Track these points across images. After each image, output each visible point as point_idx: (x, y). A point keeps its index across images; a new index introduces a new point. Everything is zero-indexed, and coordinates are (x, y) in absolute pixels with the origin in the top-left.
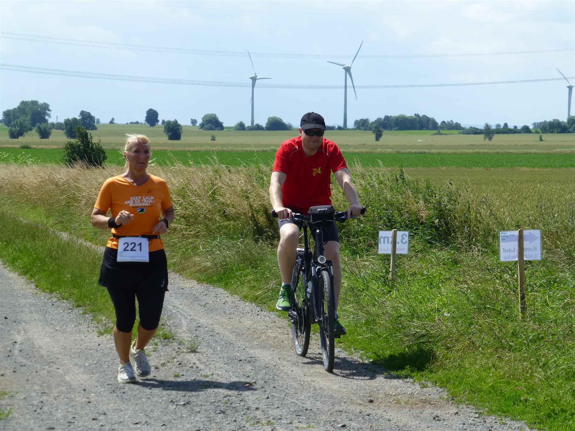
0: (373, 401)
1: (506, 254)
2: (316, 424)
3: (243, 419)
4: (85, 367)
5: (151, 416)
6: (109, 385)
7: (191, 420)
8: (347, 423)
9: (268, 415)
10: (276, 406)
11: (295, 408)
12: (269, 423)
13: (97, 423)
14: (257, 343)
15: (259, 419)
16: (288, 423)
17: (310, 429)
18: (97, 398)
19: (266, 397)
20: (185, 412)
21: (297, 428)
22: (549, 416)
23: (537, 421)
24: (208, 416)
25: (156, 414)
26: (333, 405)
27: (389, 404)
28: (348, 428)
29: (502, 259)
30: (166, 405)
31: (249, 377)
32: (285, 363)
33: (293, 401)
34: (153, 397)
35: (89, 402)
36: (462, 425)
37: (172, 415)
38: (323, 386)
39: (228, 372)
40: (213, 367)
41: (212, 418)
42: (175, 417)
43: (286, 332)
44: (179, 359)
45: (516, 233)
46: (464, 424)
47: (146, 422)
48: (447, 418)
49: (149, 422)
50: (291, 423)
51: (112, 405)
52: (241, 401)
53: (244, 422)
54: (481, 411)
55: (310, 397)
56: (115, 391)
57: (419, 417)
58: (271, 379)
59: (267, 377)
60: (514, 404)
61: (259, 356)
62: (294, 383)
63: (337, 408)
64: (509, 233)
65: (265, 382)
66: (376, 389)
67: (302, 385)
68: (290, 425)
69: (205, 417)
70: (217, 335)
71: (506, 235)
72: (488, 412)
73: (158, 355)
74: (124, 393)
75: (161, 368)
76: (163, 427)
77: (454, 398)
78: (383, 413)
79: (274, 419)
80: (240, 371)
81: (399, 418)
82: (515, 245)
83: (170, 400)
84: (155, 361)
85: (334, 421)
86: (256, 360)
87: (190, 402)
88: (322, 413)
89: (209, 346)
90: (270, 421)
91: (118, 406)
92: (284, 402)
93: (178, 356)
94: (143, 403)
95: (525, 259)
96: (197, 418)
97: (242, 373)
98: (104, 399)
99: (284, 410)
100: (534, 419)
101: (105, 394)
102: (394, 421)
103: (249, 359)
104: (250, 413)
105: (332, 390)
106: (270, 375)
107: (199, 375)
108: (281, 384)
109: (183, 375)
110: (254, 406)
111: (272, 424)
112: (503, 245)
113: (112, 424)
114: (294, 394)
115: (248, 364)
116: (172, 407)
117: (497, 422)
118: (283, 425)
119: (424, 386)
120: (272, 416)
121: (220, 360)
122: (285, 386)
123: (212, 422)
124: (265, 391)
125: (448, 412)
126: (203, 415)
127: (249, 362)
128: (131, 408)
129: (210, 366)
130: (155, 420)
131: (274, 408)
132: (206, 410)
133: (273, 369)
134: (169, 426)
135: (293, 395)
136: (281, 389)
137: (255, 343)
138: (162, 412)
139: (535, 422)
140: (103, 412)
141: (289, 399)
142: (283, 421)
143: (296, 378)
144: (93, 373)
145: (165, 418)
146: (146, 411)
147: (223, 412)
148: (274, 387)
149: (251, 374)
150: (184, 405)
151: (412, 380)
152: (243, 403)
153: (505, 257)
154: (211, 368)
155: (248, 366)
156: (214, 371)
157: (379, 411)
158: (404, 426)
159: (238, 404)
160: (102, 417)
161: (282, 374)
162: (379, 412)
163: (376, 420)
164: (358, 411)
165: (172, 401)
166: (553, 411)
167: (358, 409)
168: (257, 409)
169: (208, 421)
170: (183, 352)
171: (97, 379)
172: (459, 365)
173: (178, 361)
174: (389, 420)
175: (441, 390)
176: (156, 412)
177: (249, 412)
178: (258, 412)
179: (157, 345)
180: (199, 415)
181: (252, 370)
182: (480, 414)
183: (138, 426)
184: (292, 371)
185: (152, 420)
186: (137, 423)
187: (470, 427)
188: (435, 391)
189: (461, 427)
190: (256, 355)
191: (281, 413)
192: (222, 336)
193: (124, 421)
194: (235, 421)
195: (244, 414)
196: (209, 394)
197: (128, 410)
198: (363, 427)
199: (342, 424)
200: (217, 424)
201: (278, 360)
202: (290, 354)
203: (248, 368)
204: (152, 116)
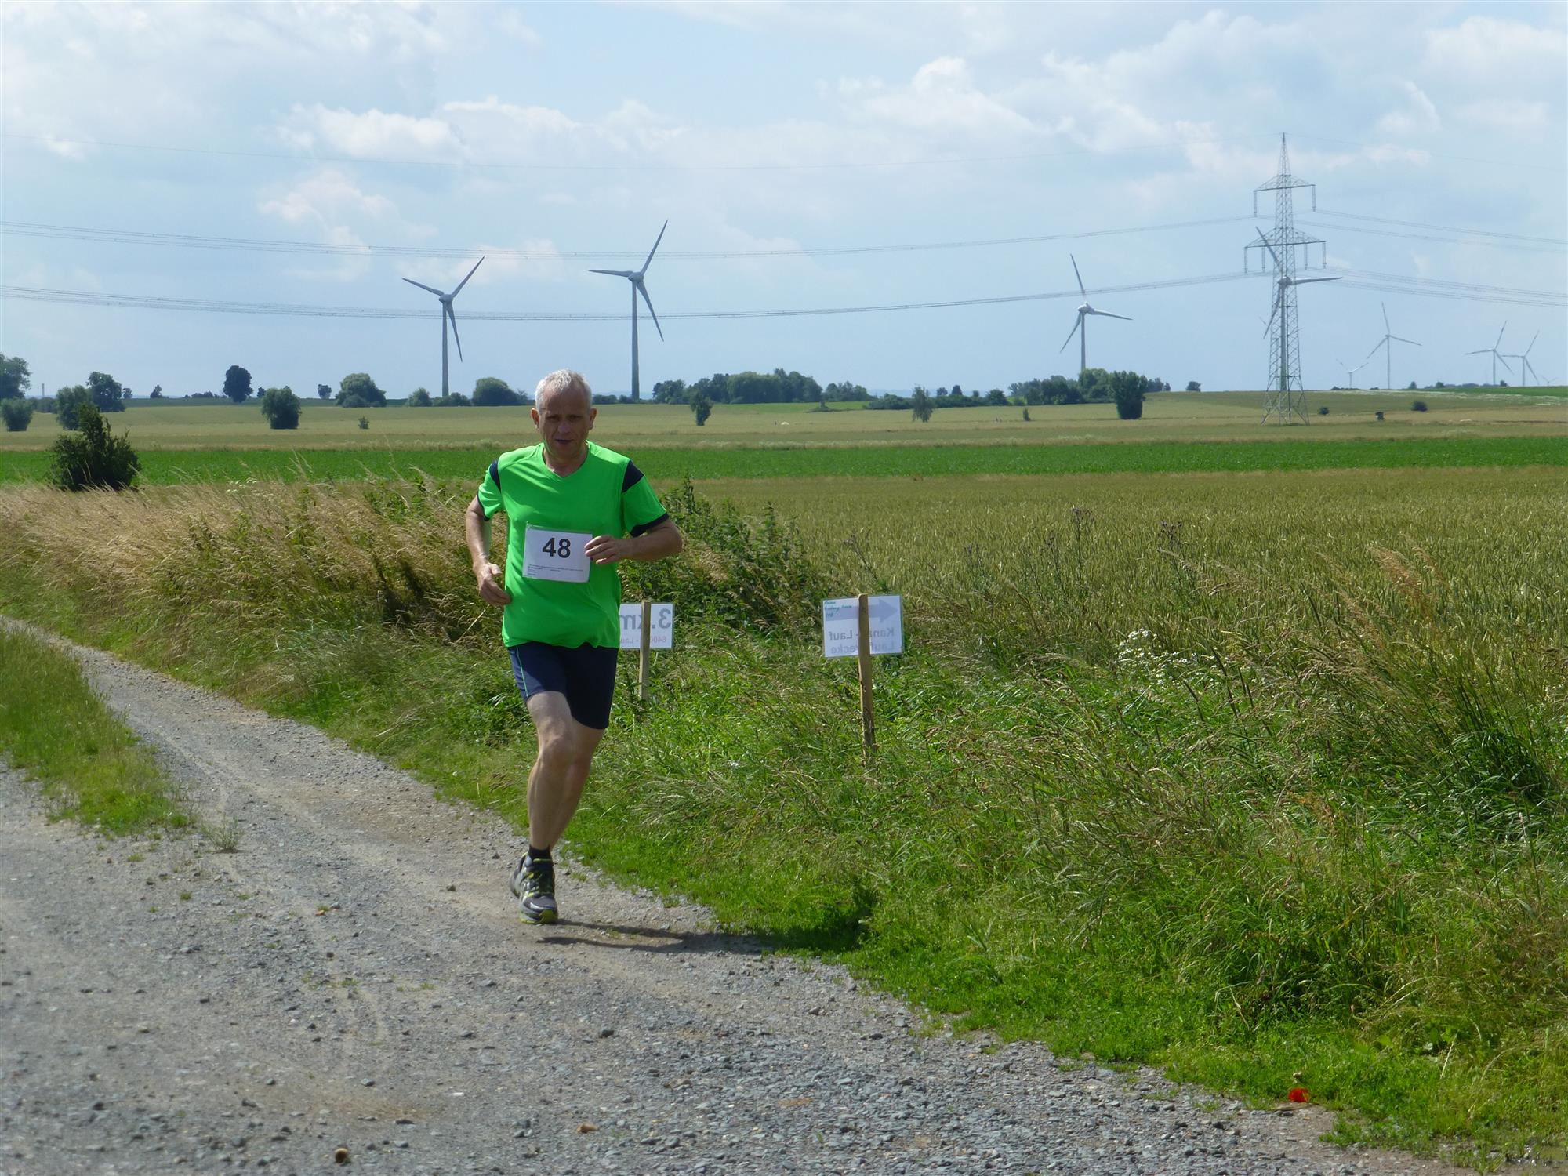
1: (836, 644)
2: (440, 983)
3: (297, 977)
4: (9, 884)
5: (119, 975)
6: (48, 917)
7: (195, 982)
8: (500, 979)
9: (349, 968)
10: (369, 951)
11: (407, 954)
12: (348, 982)
13: (9, 991)
14: (362, 832)
15: (329, 976)
16: (384, 982)
17: (426, 991)
18: (20, 943)
19: (353, 934)
20: (188, 965)
21: (400, 990)
22: (894, 953)
23: (870, 964)
24: (231, 973)
25: (129, 972)
26: (483, 945)
27: (595, 940)
28: (500, 988)
29: (829, 653)
30: (153, 954)
31: (328, 896)
32: (407, 868)
33: (406, 939)
34: (131, 940)
37: (162, 973)
38: (472, 909)
39: (290, 888)
40: (260, 878)
41: (238, 977)
42: (164, 977)
43: (425, 808)
44: (199, 865)
45: (854, 602)
46: (730, 974)
47: (106, 988)
48: (700, 964)
49: (114, 986)
50: (390, 982)
51: (46, 957)
52: (303, 942)
53: (300, 983)
55: (441, 931)
56: (60, 929)
57: (646, 962)
58: (373, 900)
59: (365, 896)
61: (360, 855)
62: (417, 907)
63: (490, 950)
64: (840, 603)
65: (359, 905)
67: (430, 909)
68: (387, 985)
69: (225, 974)
70: (285, 818)
71: (834, 606)
72: (782, 949)
73: (157, 859)
74: (75, 933)
75: (159, 882)
76: (139, 996)
79: (358, 975)
80: (314, 886)
81: (607, 966)
82: (852, 625)
84: (149, 869)
85: (476, 976)
86: (351, 864)
87: (202, 946)
88: (457, 960)
89: (263, 838)
90: (351, 979)
91: (59, 957)
92: (388, 943)
93: (197, 860)
94: (108, 952)
95: (872, 652)
96: (210, 978)
97: (316, 890)
98: (34, 944)
99: (382, 958)
100: (865, 961)
101: (39, 935)
102: (597, 972)
103: (338, 862)
104: (314, 965)
105: (489, 917)
106: (372, 892)
107: (231, 895)
108: (390, 908)
109: (198, 896)
110: (326, 951)
111: (355, 984)
112: (828, 626)
113: (39, 993)
114: (411, 927)
115: (333, 871)
116: (164, 958)
117: (794, 969)
118: (374, 986)
119: (670, 904)
120: (357, 969)
121: (279, 865)
122: (397, 912)
123: (237, 985)
124: (355, 923)
126: (223, 970)
127: (337, 868)
128: (83, 961)
129: (257, 877)
130: (126, 984)
132: (231, 962)
133: (380, 881)
134: (150, 994)
135: (408, 929)
136: (388, 917)
137: (358, 831)
138: (143, 967)
139: (867, 967)
140: (27, 971)
141: (399, 936)
142: (375, 979)
143: (423, 896)
144: (22, 896)
145: (146, 979)
146: (112, 966)
147: (262, 965)
148: (375, 915)
149: (335, 891)
150: (189, 952)
151: (650, 894)
152: (305, 947)
153: (833, 650)
154: (256, 881)
155: (332, 876)
156: (263, 888)
157: (570, 955)
158: (613, 980)
159: (295, 947)
160: (22, 980)
161: (397, 890)
164: (530, 954)
165: (165, 947)
166: (902, 942)
167: (530, 950)
168: (330, 956)
169: (228, 982)
170: (208, 852)
171: (28, 907)
172: (741, 861)
173: (195, 870)
174: (584, 971)
175: (702, 911)
176: (132, 967)
177: (313, 963)
178: (330, 963)
179: (159, 839)
180: (213, 971)
181: (339, 882)
184: (419, 883)
185: (120, 983)
186: (88, 991)
188: (691, 913)
190: (353, 854)
191: (376, 964)
192: (294, 819)
193: (63, 986)
194: (281, 980)
195: (302, 967)
196: (242, 931)
197: (76, 964)
198: (531, 984)
199: (489, 982)
200: (246, 987)
201: (396, 862)
202: (423, 850)
203: (332, 879)
204: (237, 381)
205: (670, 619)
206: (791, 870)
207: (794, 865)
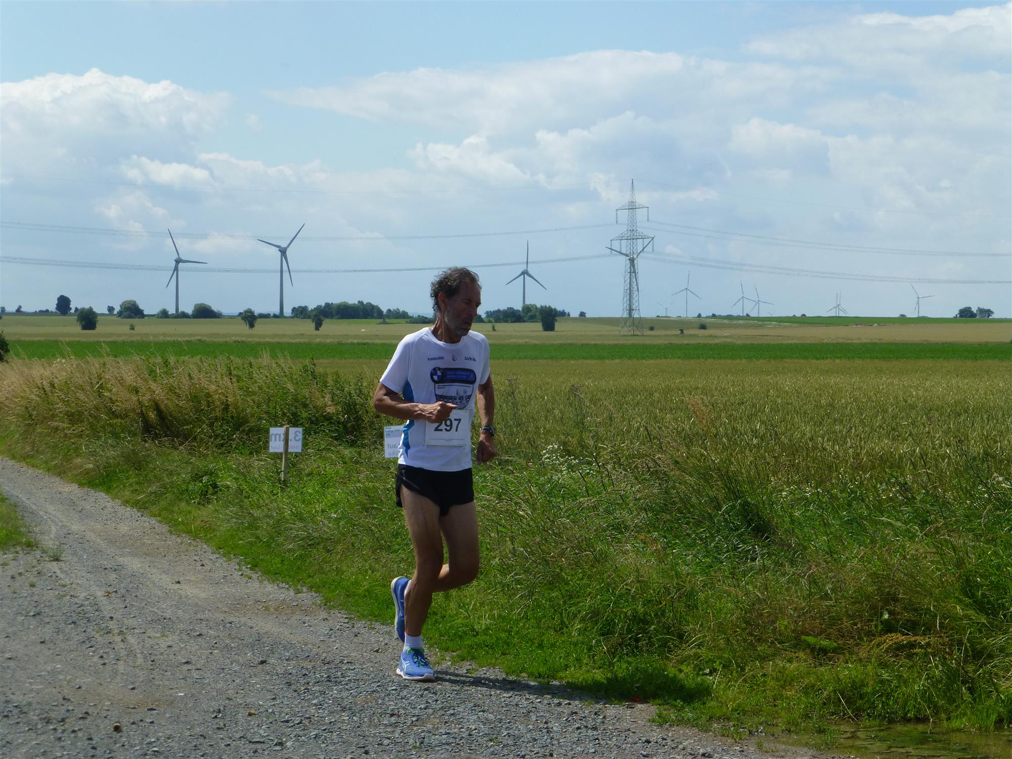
1: (391, 450)
2: (171, 633)
3: (93, 630)
7: (37, 632)
8: (204, 631)
9: (122, 625)
10: (132, 616)
11: (153, 618)
12: (121, 633)
14: (129, 551)
15: (111, 629)
16: (140, 633)
17: (164, 638)
19: (124, 606)
20: (33, 623)
21: (150, 637)
24: (57, 627)
26: (195, 613)
27: (256, 611)
28: (204, 636)
29: (387, 456)
30: (14, 616)
31: (111, 585)
32: (154, 570)
33: (153, 609)
36: (328, 631)
38: (189, 594)
39: (90, 581)
40: (73, 575)
41: (61, 629)
42: (20, 629)
43: (164, 538)
44: (40, 568)
46: (330, 630)
48: (314, 624)
50: (144, 633)
52: (97, 610)
53: (95, 633)
54: (352, 616)
55: (172, 605)
57: (285, 623)
58: (135, 588)
59: (131, 586)
60: (388, 608)
61: (128, 563)
62: (159, 592)
63: (199, 616)
64: (394, 428)
65: (127, 591)
66: (246, 596)
67: (167, 593)
68: (142, 635)
69: (54, 628)
70: (87, 543)
71: (390, 430)
72: (359, 617)
73: (17, 564)
75: (17, 577)
76: (6, 639)
77: (327, 604)
78: (248, 620)
79: (126, 629)
80: (103, 580)
81: (263, 625)
83: (19, 611)
84: (12, 570)
85: (191, 630)
86: (123, 568)
87: (41, 612)
88: (181, 621)
89: (75, 553)
90: (123, 631)
92: (143, 611)
93: (38, 565)
96: (45, 630)
97: (104, 582)
99: (140, 620)
102: (257, 629)
103: (116, 567)
104: (103, 623)
105: (198, 598)
106: (135, 584)
107: (58, 584)
108: (144, 593)
109: (39, 585)
110: (109, 616)
111: (125, 634)
112: (387, 441)
114: (156, 603)
115: (113, 572)
116: (20, 618)
117: (366, 627)
118: (135, 635)
119: (298, 592)
120: (126, 625)
121: (84, 568)
122: (148, 595)
123: (60, 633)
124: (125, 600)
125: (317, 617)
126: (52, 626)
127: (115, 570)
129: (71, 575)
131: (130, 618)
132: (57, 621)
133: (139, 578)
134: (13, 638)
135: (154, 604)
136: (143, 597)
137: (127, 550)
141: (149, 608)
142: (136, 631)
143: (162, 586)
145: (10, 630)
147: (74, 623)
148: (136, 596)
149: (114, 583)
150: (34, 615)
151: (287, 586)
152: (98, 613)
153: (389, 454)
154: (71, 577)
156: (75, 581)
159: (92, 613)
161: (148, 583)
162: (243, 620)
164: (221, 618)
167: (221, 616)
168: (112, 618)
169: (55, 632)
170: (45, 561)
172: (337, 568)
173: (38, 571)
175: (316, 595)
178: (111, 622)
179: (18, 553)
180: (48, 626)
181: (117, 578)
182: (350, 619)
184: (160, 579)
187: (336, 633)
188: (309, 597)
189: (326, 633)
190: (124, 563)
191: (136, 623)
192: (92, 543)
194: (85, 631)
195: (96, 624)
196: (63, 604)
198: (221, 635)
199: (198, 633)
200: (65, 635)
201: (148, 568)
202: (163, 561)
203: (113, 576)
204: (63, 304)
205: (300, 436)
206: (364, 574)
207: (366, 571)
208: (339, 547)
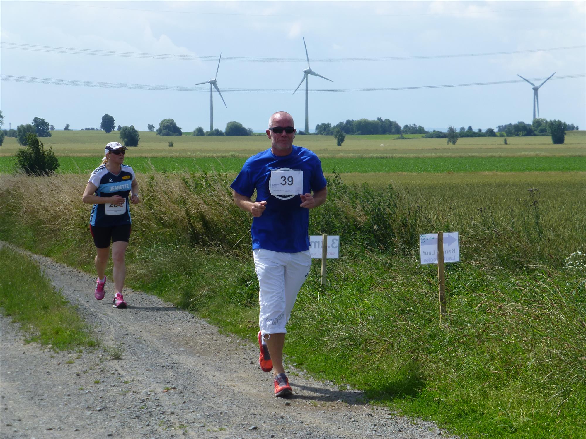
0: (290, 403)
1: (426, 257)
2: (228, 427)
3: (156, 424)
4: (7, 374)
5: (65, 422)
6: (28, 392)
7: (104, 425)
8: (259, 426)
9: (182, 419)
10: (191, 411)
11: (211, 413)
12: (182, 427)
13: (11, 429)
14: (184, 350)
15: (172, 423)
16: (200, 427)
17: (222, 431)
18: (14, 405)
19: (183, 402)
20: (100, 417)
21: (209, 431)
22: (460, 416)
23: (448, 421)
24: (122, 421)
25: (71, 420)
26: (249, 408)
27: (305, 407)
28: (259, 430)
29: (423, 262)
30: (82, 411)
31: (169, 382)
32: (208, 368)
33: (210, 405)
34: (70, 404)
35: (6, 409)
36: (373, 426)
37: (87, 421)
38: (242, 390)
39: (149, 378)
40: (134, 373)
41: (126, 423)
42: (88, 423)
43: (215, 338)
44: (102, 366)
45: (436, 236)
46: (375, 425)
47: (60, 428)
48: (360, 419)
49: (63, 427)
50: (203, 426)
51: (28, 412)
52: (158, 405)
53: (157, 426)
54: (395, 412)
55: (227, 401)
56: (34, 398)
57: (332, 418)
58: (192, 384)
59: (188, 382)
60: (428, 405)
61: (183, 362)
62: (214, 388)
63: (252, 411)
64: (428, 236)
65: (185, 387)
67: (221, 390)
68: (202, 429)
69: (119, 422)
70: (144, 342)
71: (426, 238)
72: (401, 413)
73: (81, 363)
74: (42, 399)
75: (82, 374)
76: (76, 433)
77: (370, 401)
78: (298, 415)
79: (187, 423)
80: (161, 377)
81: (312, 420)
82: (435, 247)
83: (87, 406)
84: (77, 368)
85: (247, 424)
86: (179, 366)
87: (107, 407)
88: (236, 416)
89: (134, 353)
90: (183, 425)
91: (34, 412)
92: (200, 407)
93: (101, 363)
94: (59, 410)
95: (445, 261)
96: (111, 423)
97: (163, 379)
98: (21, 406)
99: (198, 414)
100: (445, 420)
101: (24, 401)
102: (307, 423)
103: (173, 365)
104: (164, 418)
105: (251, 394)
106: (191, 381)
107: (120, 381)
108: (200, 389)
109: (103, 382)
110: (170, 411)
111: (186, 427)
112: (423, 248)
113: (26, 430)
114: (212, 399)
115: (171, 370)
116: (88, 413)
117: (408, 423)
118: (195, 429)
119: (342, 389)
120: (186, 420)
121: (143, 366)
122: (204, 391)
123: (125, 427)
124: (183, 396)
125: (362, 413)
126: (118, 420)
127: (172, 368)
128: (47, 414)
129: (132, 372)
130: (69, 426)
131: (189, 413)
132: (122, 415)
133: (195, 375)
134: (82, 431)
135: (210, 400)
136: (200, 393)
137: (181, 349)
138: (77, 418)
139: (446, 423)
140: (19, 419)
141: (206, 403)
142: (196, 425)
143: (217, 383)
144: (14, 381)
145: (79, 424)
146: (62, 417)
147: (138, 417)
148: (193, 392)
149: (172, 380)
150: (100, 410)
151: (331, 383)
152: (159, 408)
153: (425, 260)
154: (132, 375)
155: (170, 372)
156: (136, 378)
157: (293, 414)
158: (316, 427)
159: (154, 408)
160: (17, 423)
161: (203, 379)
163: (289, 422)
164: (273, 413)
165: (88, 407)
166: (464, 411)
167: (273, 411)
168: (172, 413)
169: (121, 426)
170: (107, 359)
171: (17, 387)
172: (378, 367)
173: (101, 368)
174: (301, 422)
175: (359, 392)
176: (72, 418)
177: (164, 416)
178: (172, 417)
179: (82, 352)
180: (113, 420)
181: (174, 375)
182: (393, 415)
183: (52, 431)
184: (214, 376)
186: (51, 429)
187: (381, 428)
189: (372, 428)
190: (180, 361)
191: (195, 417)
192: (149, 343)
193: (38, 427)
194: (148, 425)
195: (158, 418)
196: (126, 400)
197: (44, 416)
198: (274, 429)
199: (254, 427)
200: (130, 428)
201: (202, 366)
202: (215, 359)
204: (108, 122)
205: (337, 243)
208: (379, 348)
